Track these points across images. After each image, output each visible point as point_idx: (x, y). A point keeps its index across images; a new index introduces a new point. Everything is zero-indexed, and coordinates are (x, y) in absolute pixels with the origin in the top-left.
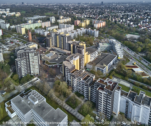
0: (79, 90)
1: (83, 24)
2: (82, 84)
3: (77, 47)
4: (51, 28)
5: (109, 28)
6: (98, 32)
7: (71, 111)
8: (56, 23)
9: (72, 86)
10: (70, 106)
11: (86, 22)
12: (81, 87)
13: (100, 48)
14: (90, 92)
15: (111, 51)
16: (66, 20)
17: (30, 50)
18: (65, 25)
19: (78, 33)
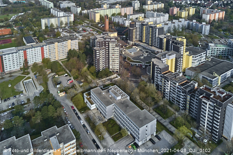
0: (173, 98)
1: (184, 14)
2: (177, 91)
3: (173, 42)
4: (134, 17)
5: (231, 22)
6: (208, 27)
7: (161, 120)
8: (142, 10)
9: (162, 91)
10: (159, 114)
11: (189, 11)
12: (176, 94)
13: (210, 51)
14: (188, 103)
15: (230, 57)
16: (156, 7)
17: (111, 39)
18: (155, 14)
19: (174, 26)
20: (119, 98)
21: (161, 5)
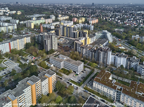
0: (86, 56)
9: (81, 54)
11: (82, 19)
16: (64, 18)
18: (66, 22)
19: (78, 27)
20: (65, 58)
21: (67, 17)
